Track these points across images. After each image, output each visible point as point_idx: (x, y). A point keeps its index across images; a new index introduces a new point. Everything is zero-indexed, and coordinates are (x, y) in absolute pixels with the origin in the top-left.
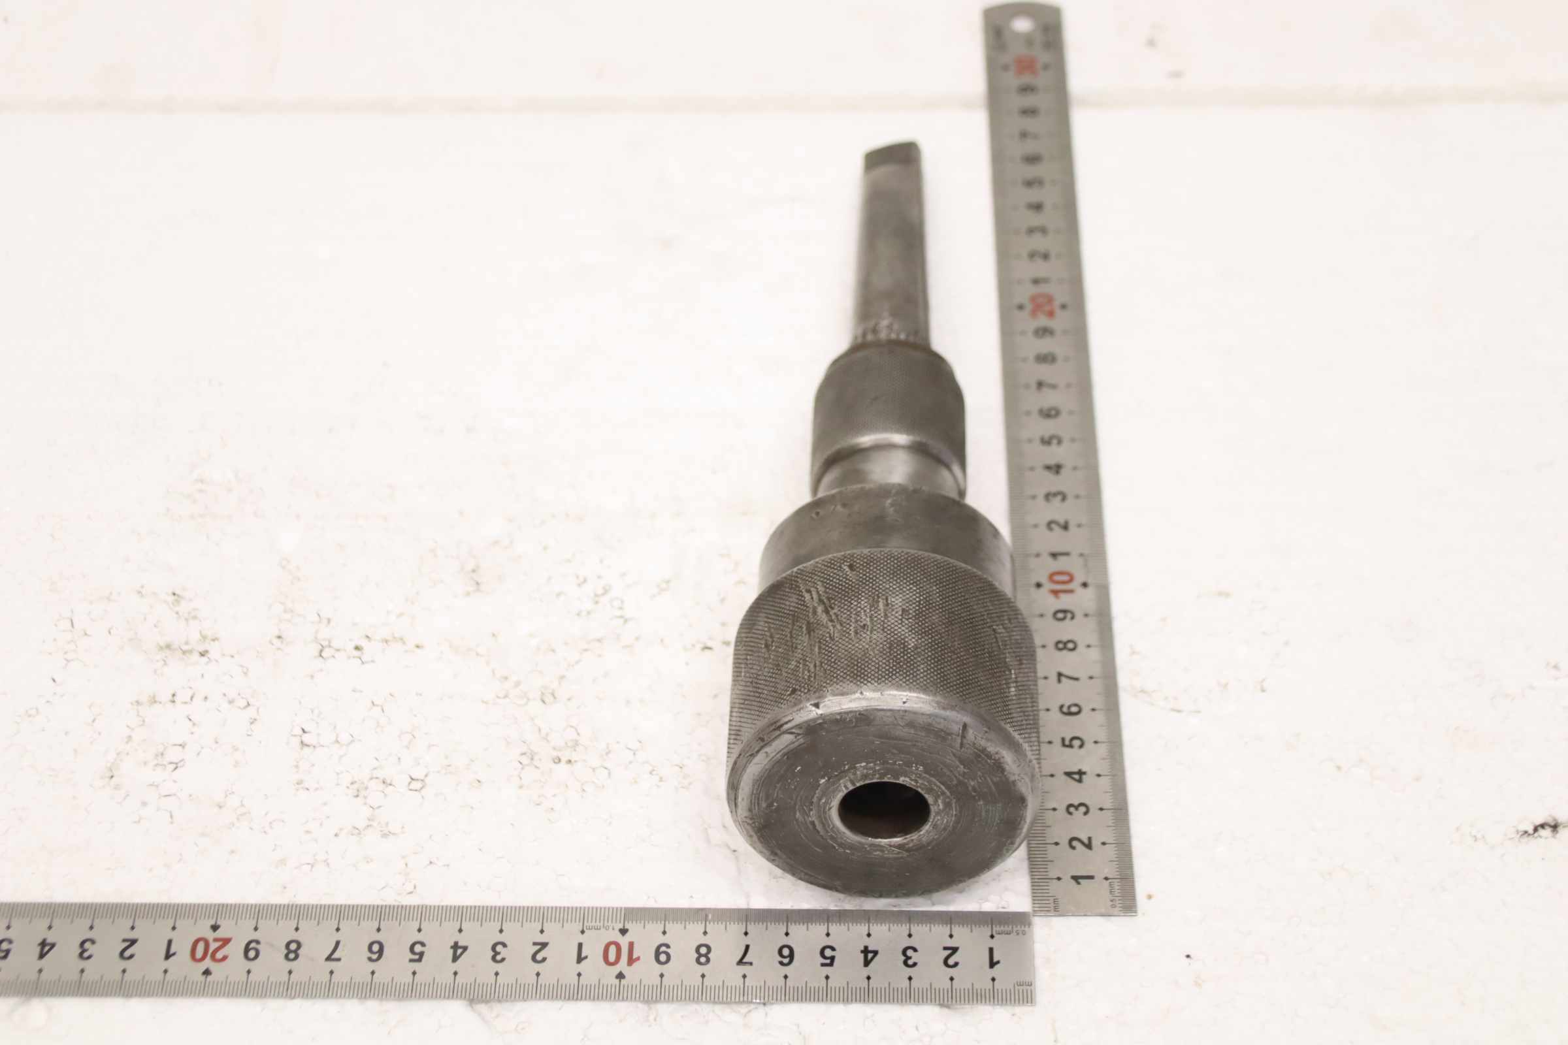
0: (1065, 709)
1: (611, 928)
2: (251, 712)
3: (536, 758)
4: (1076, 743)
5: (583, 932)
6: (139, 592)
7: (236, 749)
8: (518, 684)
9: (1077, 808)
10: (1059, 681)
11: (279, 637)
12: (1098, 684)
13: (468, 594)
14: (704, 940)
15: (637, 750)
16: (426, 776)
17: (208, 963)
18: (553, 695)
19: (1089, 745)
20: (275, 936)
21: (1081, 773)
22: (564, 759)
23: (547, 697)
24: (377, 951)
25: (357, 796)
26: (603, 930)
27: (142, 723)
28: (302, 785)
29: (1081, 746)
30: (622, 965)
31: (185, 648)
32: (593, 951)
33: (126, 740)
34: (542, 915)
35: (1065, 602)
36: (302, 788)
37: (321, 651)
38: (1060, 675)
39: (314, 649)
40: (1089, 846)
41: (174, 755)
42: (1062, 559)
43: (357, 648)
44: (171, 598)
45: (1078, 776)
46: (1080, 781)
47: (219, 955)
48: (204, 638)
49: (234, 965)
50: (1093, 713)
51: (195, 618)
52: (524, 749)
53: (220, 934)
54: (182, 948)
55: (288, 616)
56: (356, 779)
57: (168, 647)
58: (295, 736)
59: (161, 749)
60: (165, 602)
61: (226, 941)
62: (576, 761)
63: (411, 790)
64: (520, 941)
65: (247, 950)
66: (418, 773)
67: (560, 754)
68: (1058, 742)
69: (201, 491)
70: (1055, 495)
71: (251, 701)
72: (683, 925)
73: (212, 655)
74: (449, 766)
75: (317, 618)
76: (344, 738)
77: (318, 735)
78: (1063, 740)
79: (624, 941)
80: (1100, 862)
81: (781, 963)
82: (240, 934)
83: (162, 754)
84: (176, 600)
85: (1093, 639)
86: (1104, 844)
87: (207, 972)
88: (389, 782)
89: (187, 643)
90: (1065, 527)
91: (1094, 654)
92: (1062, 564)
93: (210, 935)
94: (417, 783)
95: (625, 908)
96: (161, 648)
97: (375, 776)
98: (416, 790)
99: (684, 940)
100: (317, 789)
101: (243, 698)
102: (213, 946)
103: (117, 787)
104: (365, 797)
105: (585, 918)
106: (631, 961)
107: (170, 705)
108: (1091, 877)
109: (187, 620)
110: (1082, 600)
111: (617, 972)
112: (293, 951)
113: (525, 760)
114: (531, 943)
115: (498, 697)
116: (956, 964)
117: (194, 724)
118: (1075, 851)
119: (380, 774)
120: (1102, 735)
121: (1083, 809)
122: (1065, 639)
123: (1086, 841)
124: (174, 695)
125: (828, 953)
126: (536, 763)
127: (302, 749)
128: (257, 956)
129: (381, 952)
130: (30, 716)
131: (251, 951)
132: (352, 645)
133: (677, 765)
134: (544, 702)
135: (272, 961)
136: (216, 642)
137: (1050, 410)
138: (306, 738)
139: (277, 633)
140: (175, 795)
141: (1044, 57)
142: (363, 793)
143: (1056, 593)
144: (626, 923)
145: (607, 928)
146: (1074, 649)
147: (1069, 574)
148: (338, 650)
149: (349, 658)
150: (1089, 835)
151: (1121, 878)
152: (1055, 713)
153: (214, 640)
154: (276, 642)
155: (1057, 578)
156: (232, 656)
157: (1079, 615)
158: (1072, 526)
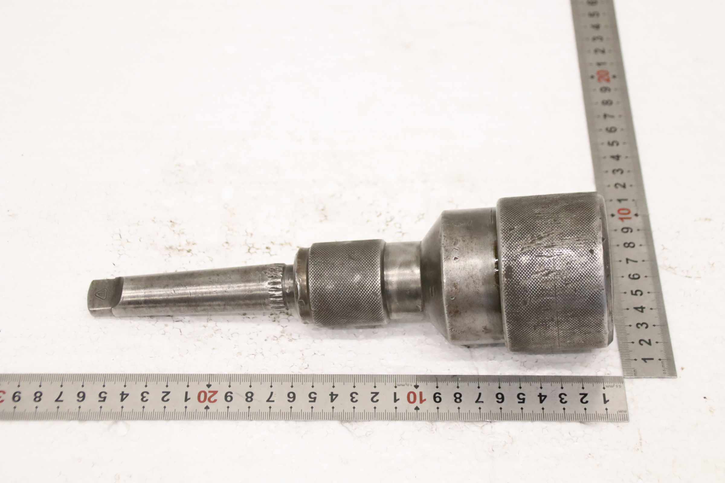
0: (631, 277)
1: (410, 385)
4: (639, 293)
5: (396, 387)
6: (153, 221)
9: (642, 325)
10: (627, 263)
11: (227, 243)
12: (647, 264)
13: (321, 221)
17: (207, 403)
19: (645, 294)
20: (240, 390)
21: (642, 308)
24: (292, 397)
25: (274, 321)
26: (406, 386)
28: (245, 316)
29: (641, 294)
30: (418, 403)
31: (179, 248)
32: (402, 396)
34: (374, 379)
35: (627, 223)
37: (249, 250)
38: (627, 260)
39: (246, 248)
40: (649, 343)
42: (623, 202)
43: (267, 248)
44: (170, 224)
45: (640, 309)
46: (642, 312)
47: (212, 399)
48: (189, 243)
49: (220, 404)
50: (646, 278)
51: (183, 233)
53: (211, 389)
54: (193, 396)
55: (230, 232)
57: (171, 248)
60: (167, 225)
61: (215, 392)
65: (226, 397)
68: (629, 292)
69: (179, 170)
70: (618, 171)
72: (447, 383)
73: (194, 251)
75: (245, 234)
78: (632, 291)
79: (417, 392)
80: (656, 351)
81: (498, 402)
82: (222, 389)
84: (173, 225)
85: (643, 242)
86: (657, 342)
87: (207, 408)
89: (180, 246)
90: (624, 186)
91: (644, 249)
92: (623, 205)
93: (207, 390)
96: (167, 248)
100: (253, 317)
102: (209, 395)
104: (278, 322)
105: (396, 380)
106: (422, 401)
108: (652, 359)
109: (179, 234)
110: (635, 223)
112: (249, 397)
114: (370, 393)
116: (587, 402)
118: (642, 346)
120: (651, 289)
121: (645, 326)
122: (629, 242)
123: (648, 341)
125: (521, 397)
128: (231, 400)
129: (294, 397)
131: (228, 397)
132: (265, 246)
135: (239, 402)
136: (195, 245)
137: (611, 128)
139: (226, 241)
140: (181, 321)
142: (277, 320)
143: (622, 219)
144: (417, 382)
145: (408, 385)
146: (633, 247)
147: (627, 210)
148: (258, 249)
149: (264, 253)
150: (649, 338)
151: (667, 360)
152: (626, 278)
153: (193, 244)
154: (226, 245)
155: (622, 212)
156: (204, 252)
157: (635, 230)
158: (627, 186)
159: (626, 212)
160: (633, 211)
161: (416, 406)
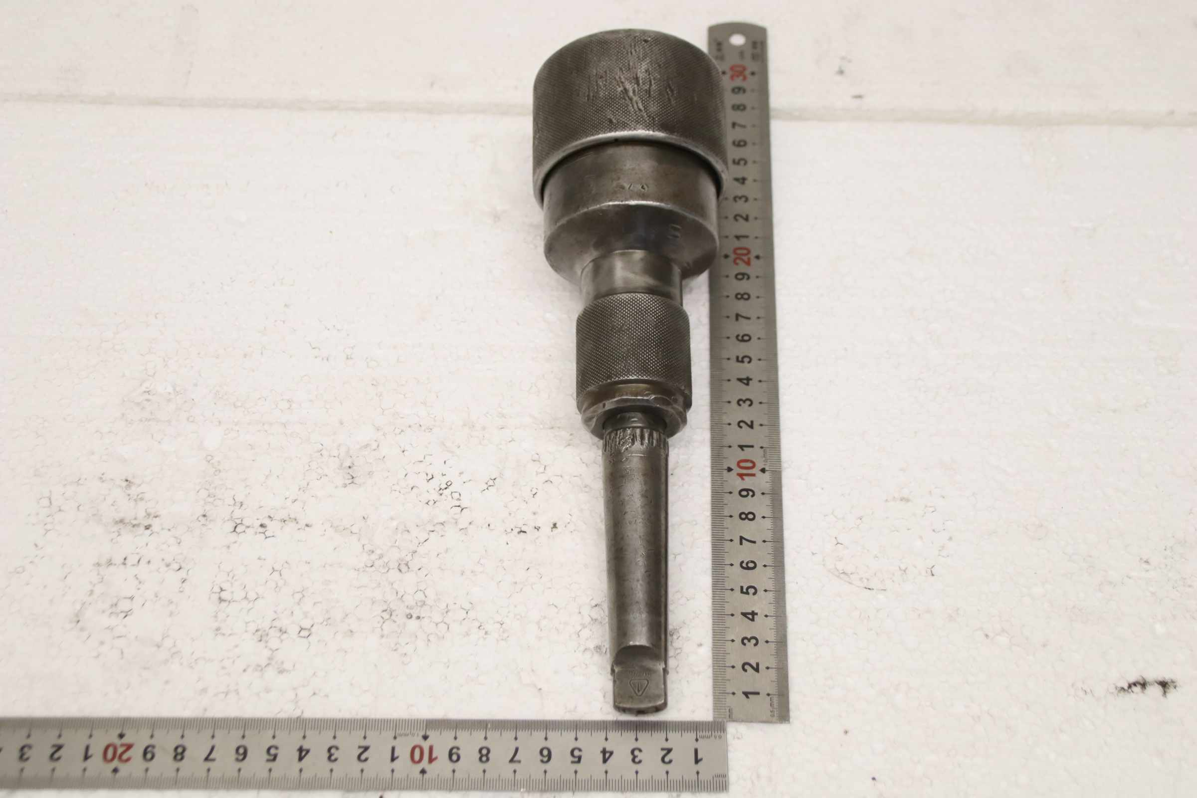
0: (744, 565)
1: (416, 735)
2: (182, 574)
3: (394, 614)
4: (751, 591)
5: (395, 738)
6: (101, 478)
7: (171, 602)
8: (381, 557)
9: (749, 640)
10: (741, 543)
11: (204, 516)
12: (769, 547)
13: (345, 486)
14: (485, 744)
15: (469, 610)
16: (312, 626)
17: (116, 763)
18: (407, 565)
19: (761, 593)
20: (166, 742)
21: (754, 614)
22: (414, 616)
23: (403, 566)
24: (242, 753)
25: (261, 641)
26: (410, 736)
27: (101, 580)
28: (220, 632)
29: (755, 594)
30: (425, 763)
31: (135, 522)
32: (403, 752)
33: (88, 593)
34: (365, 725)
35: (748, 483)
36: (220, 634)
37: (236, 527)
38: (742, 538)
39: (230, 526)
40: (757, 669)
41: (125, 605)
43: (262, 526)
44: (125, 484)
45: (751, 616)
46: (753, 620)
47: (125, 757)
48: (149, 515)
49: (135, 766)
50: (765, 568)
51: (142, 499)
52: (385, 608)
53: (125, 740)
54: (97, 751)
55: (211, 500)
56: (260, 627)
57: (122, 521)
58: (215, 593)
59: (115, 600)
60: (120, 486)
61: (129, 747)
62: (423, 618)
63: (301, 637)
64: (349, 745)
65: (145, 753)
66: (306, 624)
67: (411, 612)
68: (738, 589)
69: (148, 400)
71: (183, 565)
72: (469, 732)
73: (155, 528)
74: (329, 619)
75: (232, 502)
76: (252, 595)
77: (232, 592)
78: (742, 588)
79: (426, 746)
80: (765, 682)
81: (542, 761)
82: (140, 740)
83: (116, 605)
84: (128, 485)
85: (767, 512)
86: (768, 668)
87: (115, 771)
88: (284, 630)
89: (135, 519)
90: (751, 426)
91: (768, 524)
92: (747, 454)
93: (118, 742)
94: (305, 632)
95: (427, 720)
96: (116, 523)
97: (274, 625)
98: (304, 637)
99: (469, 744)
100: (230, 635)
101: (176, 562)
102: (120, 750)
103: (82, 629)
104: (267, 642)
105: (397, 727)
106: (431, 760)
107: (122, 567)
108: (758, 693)
109: (135, 500)
110: (761, 482)
111: (420, 769)
112: (179, 754)
113: (386, 616)
114: (357, 747)
115: (366, 566)
116: (670, 761)
117: (140, 583)
118: (746, 673)
119: (277, 624)
120: (770, 585)
121: (753, 641)
123: (755, 666)
124: (125, 559)
125: (576, 753)
126: (393, 617)
127: (220, 603)
128: (152, 758)
129: (245, 754)
130: (18, 573)
131: (148, 753)
132: (259, 523)
133: (498, 622)
134: (400, 571)
135: (163, 762)
136: (157, 518)
138: (224, 595)
139: (202, 513)
140: (125, 636)
141: (751, 66)
142: (264, 639)
143: (741, 476)
144: (427, 731)
145: (413, 735)
146: (753, 519)
147: (752, 462)
148: (248, 527)
149: (256, 533)
150: (757, 661)
151: (779, 695)
152: (737, 568)
153: (156, 517)
154: (203, 520)
155: (743, 464)
156: (169, 530)
157: (758, 494)
158: (756, 425)
159: (750, 465)
160: (760, 466)
161: (421, 769)
